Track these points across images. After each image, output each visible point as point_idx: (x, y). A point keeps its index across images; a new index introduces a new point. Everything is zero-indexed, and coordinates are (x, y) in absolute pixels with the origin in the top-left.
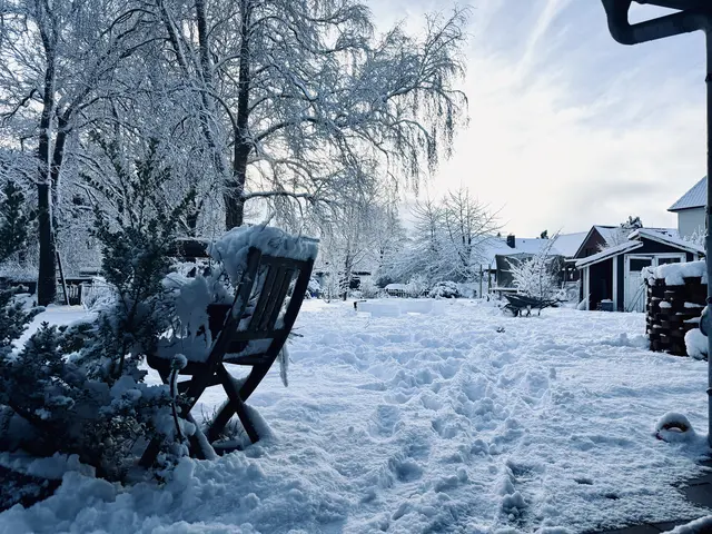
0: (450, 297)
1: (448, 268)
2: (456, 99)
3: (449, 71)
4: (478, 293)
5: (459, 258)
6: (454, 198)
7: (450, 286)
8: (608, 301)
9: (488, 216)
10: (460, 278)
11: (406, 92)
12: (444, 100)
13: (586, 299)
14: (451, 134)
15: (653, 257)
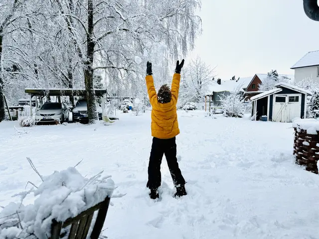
0: (192, 110)
1: (191, 96)
2: (196, 20)
3: (193, 6)
4: (205, 107)
5: (196, 91)
6: (194, 63)
7: (192, 104)
8: (265, 116)
9: (209, 71)
10: (196, 100)
11: (172, 16)
12: (190, 20)
13: (255, 115)
14: (193, 38)
15: (286, 95)
